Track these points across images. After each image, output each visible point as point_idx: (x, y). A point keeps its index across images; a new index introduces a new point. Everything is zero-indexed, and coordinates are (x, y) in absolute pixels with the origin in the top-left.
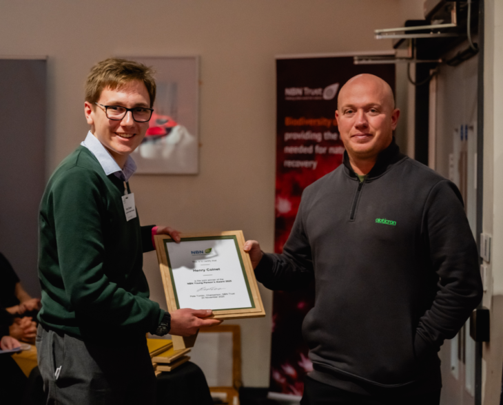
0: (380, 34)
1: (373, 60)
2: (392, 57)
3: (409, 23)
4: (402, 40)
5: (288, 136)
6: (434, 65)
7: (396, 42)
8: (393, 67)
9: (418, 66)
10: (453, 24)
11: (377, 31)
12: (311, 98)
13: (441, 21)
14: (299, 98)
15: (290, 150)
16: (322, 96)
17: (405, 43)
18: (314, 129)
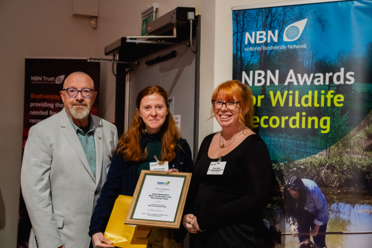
0: (130, 39)
1: (98, 60)
5: (32, 105)
8: (99, 64)
11: (128, 37)
12: (47, 83)
14: (40, 82)
15: (33, 113)
16: (55, 82)
18: (49, 101)
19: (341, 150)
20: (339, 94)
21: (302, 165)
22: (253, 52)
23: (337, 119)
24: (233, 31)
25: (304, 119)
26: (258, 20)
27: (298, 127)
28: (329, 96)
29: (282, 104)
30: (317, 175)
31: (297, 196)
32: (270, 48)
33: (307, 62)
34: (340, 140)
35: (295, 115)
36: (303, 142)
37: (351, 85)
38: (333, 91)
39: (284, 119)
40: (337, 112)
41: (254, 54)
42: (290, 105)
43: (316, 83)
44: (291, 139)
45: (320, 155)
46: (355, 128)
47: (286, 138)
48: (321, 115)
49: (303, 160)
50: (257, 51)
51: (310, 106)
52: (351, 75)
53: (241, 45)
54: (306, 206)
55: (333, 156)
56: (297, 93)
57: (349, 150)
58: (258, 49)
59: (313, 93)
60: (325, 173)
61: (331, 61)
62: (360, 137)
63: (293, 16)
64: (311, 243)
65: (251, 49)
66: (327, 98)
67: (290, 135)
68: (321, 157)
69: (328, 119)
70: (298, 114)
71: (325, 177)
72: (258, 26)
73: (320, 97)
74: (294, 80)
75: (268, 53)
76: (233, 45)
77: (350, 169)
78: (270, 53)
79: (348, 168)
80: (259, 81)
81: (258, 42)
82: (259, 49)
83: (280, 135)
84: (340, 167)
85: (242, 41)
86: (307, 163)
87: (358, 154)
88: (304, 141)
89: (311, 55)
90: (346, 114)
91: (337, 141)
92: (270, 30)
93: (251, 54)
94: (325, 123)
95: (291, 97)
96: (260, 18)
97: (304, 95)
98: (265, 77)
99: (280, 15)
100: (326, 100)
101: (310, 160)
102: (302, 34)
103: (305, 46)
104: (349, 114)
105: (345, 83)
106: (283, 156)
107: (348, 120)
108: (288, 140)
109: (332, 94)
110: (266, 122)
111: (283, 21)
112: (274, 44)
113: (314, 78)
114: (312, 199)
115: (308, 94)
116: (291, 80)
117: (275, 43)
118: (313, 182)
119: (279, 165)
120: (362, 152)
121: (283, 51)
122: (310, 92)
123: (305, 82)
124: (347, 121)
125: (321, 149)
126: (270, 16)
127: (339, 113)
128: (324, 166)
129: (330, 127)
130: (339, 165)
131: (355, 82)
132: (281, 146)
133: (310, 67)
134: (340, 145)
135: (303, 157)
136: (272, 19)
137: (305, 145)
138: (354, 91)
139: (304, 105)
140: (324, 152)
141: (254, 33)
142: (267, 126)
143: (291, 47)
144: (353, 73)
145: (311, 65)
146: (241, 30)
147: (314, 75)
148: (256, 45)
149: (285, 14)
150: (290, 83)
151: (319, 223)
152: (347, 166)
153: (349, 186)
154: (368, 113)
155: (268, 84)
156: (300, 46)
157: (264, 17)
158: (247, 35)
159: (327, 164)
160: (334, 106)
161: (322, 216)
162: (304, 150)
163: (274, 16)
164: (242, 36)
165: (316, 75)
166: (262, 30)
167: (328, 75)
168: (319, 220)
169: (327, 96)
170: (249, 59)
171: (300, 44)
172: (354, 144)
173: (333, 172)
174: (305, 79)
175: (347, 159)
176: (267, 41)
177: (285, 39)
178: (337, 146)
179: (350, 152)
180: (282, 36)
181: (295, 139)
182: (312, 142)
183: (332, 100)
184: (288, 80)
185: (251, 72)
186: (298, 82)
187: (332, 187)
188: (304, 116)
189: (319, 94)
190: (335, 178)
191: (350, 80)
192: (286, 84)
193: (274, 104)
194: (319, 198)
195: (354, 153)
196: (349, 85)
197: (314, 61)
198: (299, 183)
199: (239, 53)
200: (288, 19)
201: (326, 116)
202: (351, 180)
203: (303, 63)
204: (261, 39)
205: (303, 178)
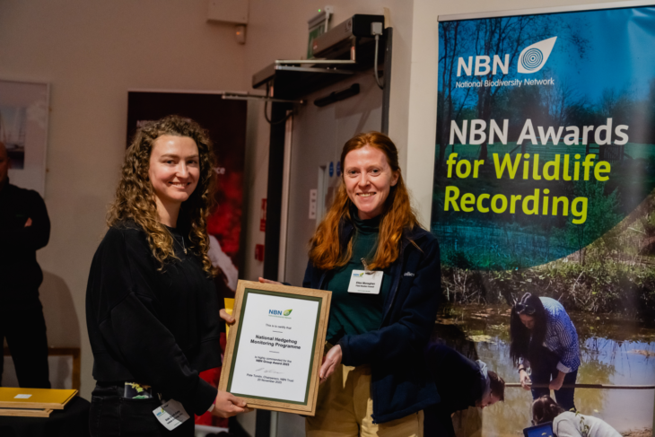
0: (280, 64)
7: (256, 83)
8: (245, 103)
10: (353, 60)
11: (277, 62)
17: (265, 84)
19: (603, 252)
20: (603, 160)
21: (540, 274)
22: (469, 89)
23: (599, 201)
24: (440, 54)
25: (546, 199)
26: (478, 38)
27: (537, 213)
28: (587, 164)
29: (512, 175)
30: (564, 291)
31: (532, 324)
32: (496, 83)
33: (554, 108)
34: (602, 235)
35: (533, 194)
36: (544, 238)
37: (623, 146)
38: (593, 156)
39: (514, 199)
40: (599, 189)
41: (471, 93)
42: (525, 176)
43: (567, 141)
44: (525, 231)
45: (569, 259)
46: (628, 217)
47: (517, 230)
48: (573, 193)
49: (542, 267)
50: (475, 88)
51: (557, 178)
52: (623, 131)
53: (450, 77)
54: (545, 341)
55: (591, 261)
56: (536, 157)
57: (616, 252)
58: (476, 85)
59: (562, 158)
60: (576, 289)
61: (593, 106)
62: (634, 232)
63: (534, 31)
64: (550, 400)
65: (466, 84)
66: (584, 167)
67: (524, 224)
68: (572, 262)
69: (585, 200)
70: (537, 191)
71: (577, 295)
72: (479, 47)
73: (573, 164)
74: (532, 137)
75: (493, 91)
76: (439, 77)
77: (616, 284)
78: (496, 91)
79: (613, 281)
80: (477, 137)
81: (477, 73)
82: (478, 84)
83: (508, 224)
84: (600, 279)
85: (452, 72)
86: (549, 272)
87: (630, 259)
88: (544, 235)
89: (560, 96)
90: (613, 194)
91: (597, 237)
92: (496, 54)
93: (466, 93)
94: (579, 207)
95: (526, 164)
96: (482, 34)
97: (547, 161)
98: (487, 131)
99: (514, 29)
100: (582, 169)
101: (553, 267)
102: (547, 61)
103: (551, 81)
104: (617, 194)
105: (612, 143)
106: (511, 260)
107: (617, 203)
108: (520, 233)
109: (592, 160)
110: (486, 203)
111: (518, 41)
112: (502, 77)
113: (565, 133)
114: (555, 330)
115: (554, 160)
116: (527, 137)
117: (504, 75)
118: (557, 302)
119: (505, 273)
120: (637, 255)
121: (516, 89)
122: (558, 157)
123: (550, 140)
124: (614, 205)
125: (569, 248)
126: (498, 31)
127: (602, 192)
128: (576, 277)
129: (588, 214)
130: (599, 277)
131: (630, 141)
132: (508, 243)
133: (558, 116)
134: (603, 243)
135: (542, 261)
136: (500, 36)
137: (547, 243)
138: (627, 156)
139: (548, 177)
140: (576, 255)
141: (471, 58)
142: (487, 210)
143: (529, 82)
144: (626, 127)
145: (560, 112)
146: (452, 54)
147: (564, 130)
148: (473, 78)
149: (522, 29)
150: (527, 142)
151: (565, 370)
152: (613, 278)
153: (614, 312)
154: (649, 193)
155: (491, 142)
156: (543, 81)
157: (488, 33)
158: (461, 61)
159: (581, 274)
160: (595, 180)
161: (570, 357)
162: (544, 250)
163: (503, 32)
164: (452, 62)
165: (568, 129)
166: (485, 54)
167: (586, 129)
168: (565, 364)
169: (584, 164)
170: (462, 100)
171: (544, 78)
172: (625, 243)
173: (589, 287)
174: (551, 135)
175: (613, 266)
176: (491, 72)
177: (521, 69)
178: (598, 245)
179: (617, 256)
180: (516, 65)
181: (531, 233)
182: (558, 237)
183: (592, 169)
184: (523, 136)
185: (465, 123)
186: (539, 140)
187: (587, 311)
188: (546, 195)
189: (572, 160)
190: (593, 297)
191: (621, 139)
192: (520, 142)
193: (499, 175)
194: (566, 327)
195: (624, 257)
196: (619, 146)
197: (566, 105)
198: (535, 302)
199: (447, 90)
200: (526, 36)
201: (581, 196)
202: (617, 300)
203: (547, 109)
204: (482, 69)
205: (542, 296)
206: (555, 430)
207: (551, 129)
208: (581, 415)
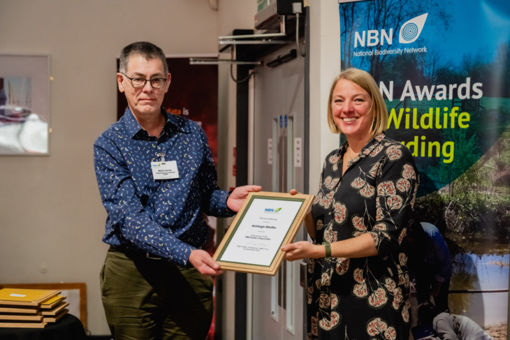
0: (223, 40)
1: (205, 61)
2: (216, 59)
3: (236, 32)
4: (228, 46)
6: (252, 67)
7: (222, 47)
8: (216, 67)
9: (239, 67)
10: (283, 33)
11: (221, 38)
13: (264, 31)
17: (230, 48)
19: (466, 185)
20: (464, 111)
21: (420, 204)
22: (363, 58)
23: (462, 145)
24: (341, 30)
25: (423, 144)
26: (369, 16)
27: (417, 155)
28: (453, 115)
29: (397, 126)
30: (438, 217)
32: (383, 52)
33: (428, 71)
34: (465, 171)
35: (413, 140)
37: (479, 100)
38: (457, 108)
40: (462, 135)
41: (365, 60)
42: (407, 127)
43: (437, 97)
45: (442, 191)
46: (483, 156)
48: (443, 139)
49: (422, 199)
50: (368, 56)
51: (431, 127)
52: (478, 87)
53: (349, 48)
54: (425, 257)
55: (458, 192)
56: (415, 110)
57: (475, 185)
59: (435, 110)
60: (448, 215)
61: (456, 68)
62: (489, 168)
63: (411, 9)
64: (430, 304)
65: (361, 54)
66: (450, 118)
68: (444, 194)
69: (452, 144)
70: (416, 138)
71: (449, 220)
72: (370, 23)
73: (443, 115)
74: (411, 94)
75: (381, 58)
76: (341, 48)
77: (476, 210)
78: (383, 59)
79: (474, 208)
81: (369, 44)
82: (370, 53)
84: (465, 207)
85: (351, 45)
86: (427, 202)
87: (486, 189)
89: (432, 61)
90: (472, 138)
91: (462, 173)
92: (383, 28)
93: (361, 61)
94: (448, 150)
95: (408, 116)
96: (372, 12)
97: (423, 114)
99: (396, 8)
101: (430, 198)
102: (421, 33)
103: (424, 49)
104: (475, 138)
105: (471, 98)
107: (475, 145)
109: (456, 112)
111: (399, 17)
112: (388, 47)
113: (436, 91)
114: (433, 248)
115: (428, 113)
116: (408, 95)
117: (389, 46)
118: (434, 226)
120: (491, 187)
121: (398, 56)
122: (431, 110)
123: (425, 96)
124: (473, 147)
125: (442, 183)
126: (384, 10)
127: (464, 137)
128: (447, 206)
129: (454, 155)
130: (464, 204)
131: (483, 96)
133: (431, 77)
134: (466, 178)
135: (422, 194)
136: (386, 13)
138: (482, 107)
139: (424, 127)
140: (447, 188)
141: (364, 32)
143: (408, 51)
144: (480, 85)
145: (432, 73)
146: (350, 29)
147: (436, 88)
148: (366, 48)
149: (401, 7)
150: (408, 98)
151: (442, 280)
152: (474, 205)
153: (475, 232)
154: (499, 137)
156: (418, 49)
157: (376, 12)
158: (357, 35)
159: (451, 203)
160: (459, 127)
161: (444, 269)
162: (423, 185)
163: (388, 11)
164: (351, 36)
165: (438, 87)
166: (374, 29)
167: (452, 87)
168: (441, 275)
169: (451, 115)
170: (359, 66)
171: (419, 47)
172: (482, 177)
173: (457, 214)
174: (425, 93)
175: (474, 196)
176: (379, 43)
177: (402, 40)
178: (462, 179)
179: (476, 188)
180: (398, 37)
183: (456, 119)
184: (404, 94)
186: (416, 97)
187: (455, 232)
188: (423, 141)
189: (442, 112)
190: (460, 221)
191: (477, 94)
192: (402, 99)
194: (441, 247)
195: (482, 188)
196: (476, 100)
197: (436, 68)
199: (347, 59)
200: (405, 14)
201: (450, 141)
202: (478, 223)
203: (422, 72)
204: (373, 41)
205: (422, 221)
206: (434, 327)
207: (426, 88)
208: (454, 315)
